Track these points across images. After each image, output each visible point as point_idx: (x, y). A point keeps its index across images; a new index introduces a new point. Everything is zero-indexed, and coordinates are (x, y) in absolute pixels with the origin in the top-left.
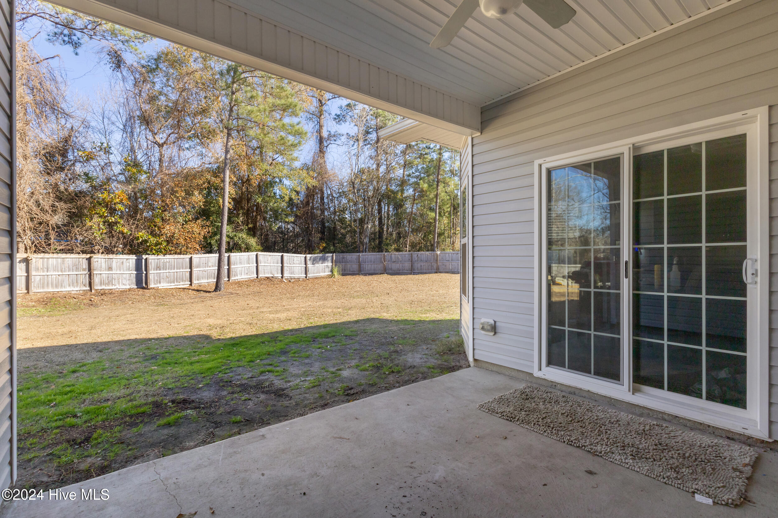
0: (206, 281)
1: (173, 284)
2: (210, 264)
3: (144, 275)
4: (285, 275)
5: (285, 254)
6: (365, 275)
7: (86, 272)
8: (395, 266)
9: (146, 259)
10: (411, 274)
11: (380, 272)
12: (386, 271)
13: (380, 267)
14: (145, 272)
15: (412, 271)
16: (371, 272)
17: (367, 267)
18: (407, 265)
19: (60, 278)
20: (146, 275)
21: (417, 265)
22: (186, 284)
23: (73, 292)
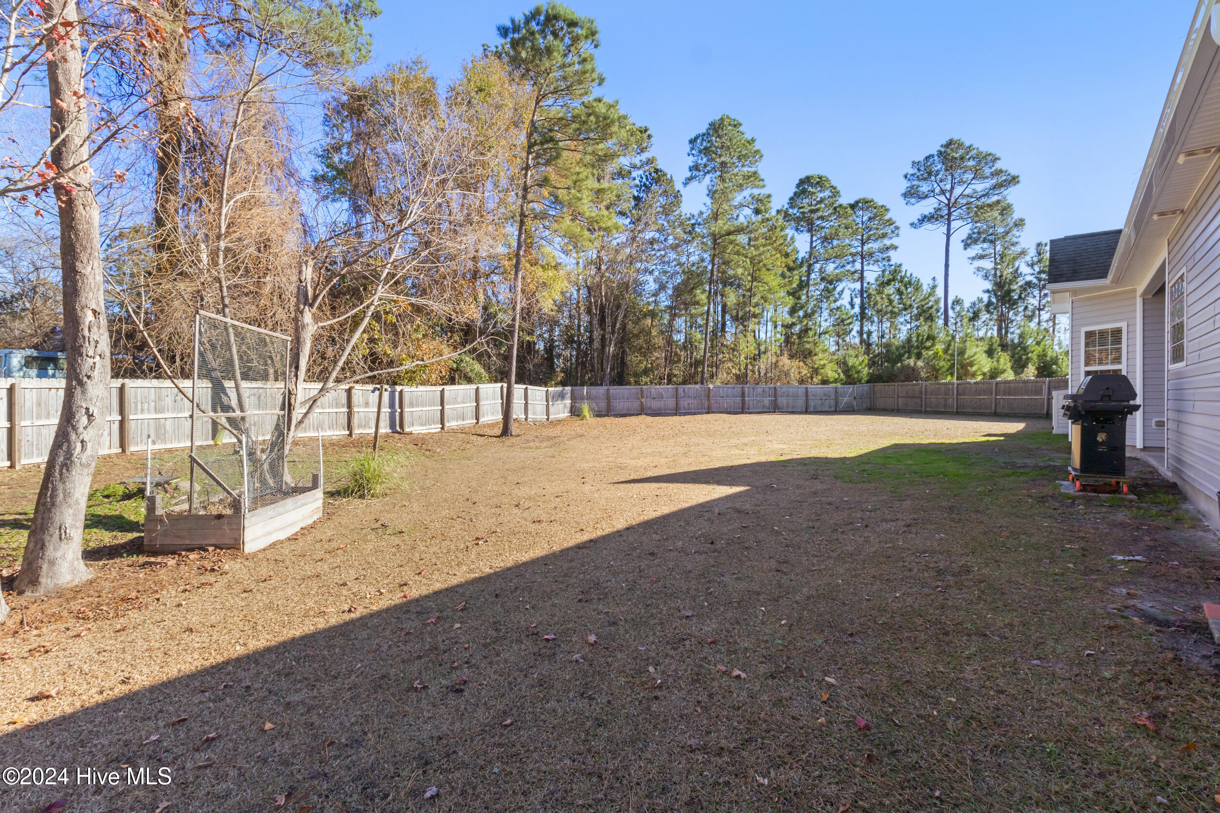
0: (456, 423)
1: (425, 428)
2: (459, 400)
3: (397, 414)
4: (529, 416)
5: (529, 387)
6: (616, 416)
7: (345, 410)
8: (656, 405)
9: (401, 392)
10: (676, 415)
11: (635, 412)
12: (642, 411)
13: (636, 405)
14: (399, 410)
15: (677, 411)
16: (623, 412)
17: (619, 405)
18: (671, 403)
19: (321, 417)
20: (401, 414)
21: (684, 403)
22: (436, 428)
23: (334, 437)
